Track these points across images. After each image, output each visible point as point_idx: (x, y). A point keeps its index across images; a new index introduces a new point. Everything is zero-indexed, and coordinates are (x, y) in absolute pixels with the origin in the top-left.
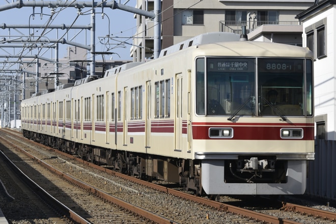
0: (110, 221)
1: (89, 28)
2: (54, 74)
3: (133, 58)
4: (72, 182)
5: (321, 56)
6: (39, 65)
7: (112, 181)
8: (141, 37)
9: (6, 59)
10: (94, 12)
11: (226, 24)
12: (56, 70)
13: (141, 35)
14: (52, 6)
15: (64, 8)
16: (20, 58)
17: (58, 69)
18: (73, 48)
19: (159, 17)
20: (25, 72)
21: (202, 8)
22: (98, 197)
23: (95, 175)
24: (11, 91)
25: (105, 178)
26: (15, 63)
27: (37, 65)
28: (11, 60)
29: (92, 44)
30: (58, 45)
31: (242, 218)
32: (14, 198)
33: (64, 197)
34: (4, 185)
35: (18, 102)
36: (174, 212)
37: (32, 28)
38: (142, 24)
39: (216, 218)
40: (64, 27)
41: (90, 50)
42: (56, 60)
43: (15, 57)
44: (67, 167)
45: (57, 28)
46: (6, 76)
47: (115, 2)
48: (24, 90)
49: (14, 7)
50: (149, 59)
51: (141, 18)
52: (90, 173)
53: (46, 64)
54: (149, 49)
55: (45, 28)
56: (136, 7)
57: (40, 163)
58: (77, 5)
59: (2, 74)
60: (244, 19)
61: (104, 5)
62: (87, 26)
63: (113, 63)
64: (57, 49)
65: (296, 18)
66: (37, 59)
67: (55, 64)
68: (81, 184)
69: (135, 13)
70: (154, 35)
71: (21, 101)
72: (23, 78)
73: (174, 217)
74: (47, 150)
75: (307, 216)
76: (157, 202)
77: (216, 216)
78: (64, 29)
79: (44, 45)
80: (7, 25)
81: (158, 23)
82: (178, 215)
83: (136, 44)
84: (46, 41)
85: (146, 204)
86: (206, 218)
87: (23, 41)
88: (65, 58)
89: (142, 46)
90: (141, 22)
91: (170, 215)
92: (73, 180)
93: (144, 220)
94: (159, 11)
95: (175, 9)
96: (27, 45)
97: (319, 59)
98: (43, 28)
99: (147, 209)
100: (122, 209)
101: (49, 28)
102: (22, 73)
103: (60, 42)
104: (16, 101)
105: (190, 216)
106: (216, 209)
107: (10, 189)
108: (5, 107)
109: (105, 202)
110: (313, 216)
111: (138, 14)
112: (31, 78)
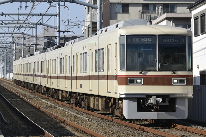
1: (56, 15)
3: (84, 34)
5: (203, 33)
6: (25, 39)
7: (70, 112)
8: (89, 20)
9: (4, 35)
10: (59, 5)
11: (143, 12)
12: (35, 42)
14: (33, 1)
15: (40, 2)
16: (12, 34)
17: (36, 41)
18: (46, 28)
19: (101, 8)
20: (15, 43)
21: (128, 2)
23: (60, 108)
24: (7, 55)
25: (66, 110)
26: (9, 37)
27: (23, 38)
28: (6, 35)
29: (58, 25)
30: (36, 26)
31: (153, 135)
32: (8, 123)
33: (40, 122)
34: (2, 114)
36: (110, 131)
37: (20, 15)
38: (89, 13)
39: (137, 135)
40: (41, 15)
41: (56, 29)
42: (35, 36)
43: (9, 34)
44: (42, 103)
45: (36, 15)
46: (3, 46)
48: (15, 54)
49: (8, 2)
50: (94, 35)
51: (89, 9)
52: (57, 107)
53: (29, 38)
54: (94, 29)
56: (86, 2)
58: (49, 0)
59: (1, 44)
60: (155, 9)
63: (71, 37)
64: (36, 28)
65: (187, 9)
66: (23, 35)
67: (35, 38)
68: (51, 114)
69: (85, 6)
70: (98, 19)
71: (13, 61)
72: (14, 47)
73: (110, 134)
74: (30, 92)
76: (99, 125)
77: (137, 134)
78: (40, 16)
79: (28, 26)
80: (4, 13)
81: (99, 12)
82: (113, 133)
83: (86, 25)
84: (29, 24)
85: (92, 127)
86: (130, 135)
87: (14, 23)
88: (41, 34)
89: (90, 27)
90: (89, 11)
91: (107, 133)
94: (100, 5)
95: (111, 3)
96: (17, 26)
97: (202, 34)
98: (27, 15)
99: (93, 129)
100: (77, 129)
101: (31, 15)
102: (14, 44)
103: (38, 24)
104: (10, 62)
105: (120, 134)
106: (137, 129)
107: (6, 117)
108: (3, 65)
109: (66, 125)
110: (198, 134)
111: (87, 6)
112: (19, 47)
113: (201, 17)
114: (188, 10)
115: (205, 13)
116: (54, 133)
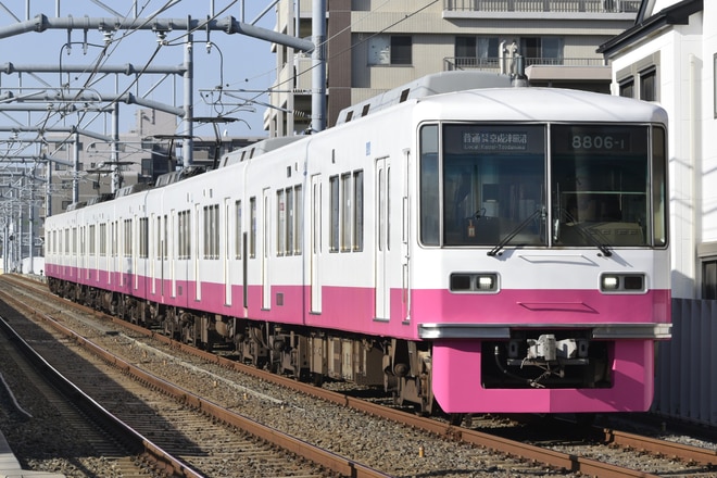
0: (225, 460)
1: (181, 73)
2: (110, 164)
3: (269, 131)
4: (147, 383)
6: (80, 146)
7: (227, 381)
8: (286, 89)
9: (13, 135)
10: (191, 39)
11: (458, 63)
12: (113, 157)
13: (285, 87)
14: (106, 27)
15: (131, 31)
16: (42, 132)
17: (117, 154)
18: (149, 112)
19: (323, 50)
20: (51, 161)
21: (409, 32)
22: (200, 412)
23: (194, 368)
24: (24, 199)
25: (214, 375)
26: (31, 142)
27: (75, 146)
28: (22, 136)
29: (186, 104)
30: (117, 106)
31: (490, 454)
32: (30, 416)
33: (131, 412)
35: (38, 222)
36: (354, 443)
37: (64, 71)
38: (287, 65)
39: (438, 454)
40: (131, 70)
41: (182, 116)
42: (113, 137)
43: (32, 131)
44: (136, 352)
45: (117, 72)
46: (13, 169)
47: (233, 19)
48: (50, 197)
49: (29, 29)
50: (302, 135)
51: (285, 51)
52: (183, 364)
53: (93, 146)
54: (300, 116)
55: (93, 71)
56: (276, 30)
57: (82, 345)
58: (157, 25)
59: (5, 165)
60: (494, 54)
61: (212, 25)
62: (177, 68)
63: (228, 143)
64: (117, 114)
65: (598, 51)
66: (75, 135)
67: (113, 145)
68: (166, 386)
69: (273, 41)
70: (313, 85)
71: (43, 219)
72: (47, 172)
73: (353, 453)
74: (97, 317)
75: (621, 450)
76: (319, 422)
77: (438, 450)
78: (130, 73)
79: (91, 106)
80: (15, 66)
81: (319, 61)
82: (362, 450)
83: (275, 104)
84: (94, 99)
85: (296, 427)
86: (418, 454)
87: (47, 98)
88: (133, 132)
89: (288, 109)
90: (285, 60)
91: (345, 449)
92: (150, 379)
93: (294, 458)
94: (323, 39)
95: (355, 34)
96: (57, 105)
98: (88, 71)
99: (299, 436)
100: (249, 437)
101: (101, 71)
102: (46, 163)
103: (122, 101)
104: (32, 220)
105: (387, 451)
106: (439, 437)
107: (22, 395)
108: (11, 232)
109: (214, 423)
110: (647, 453)
111: (280, 43)
112: (63, 173)
113: (642, 78)
114: (602, 55)
115: (654, 66)
116: (178, 447)
